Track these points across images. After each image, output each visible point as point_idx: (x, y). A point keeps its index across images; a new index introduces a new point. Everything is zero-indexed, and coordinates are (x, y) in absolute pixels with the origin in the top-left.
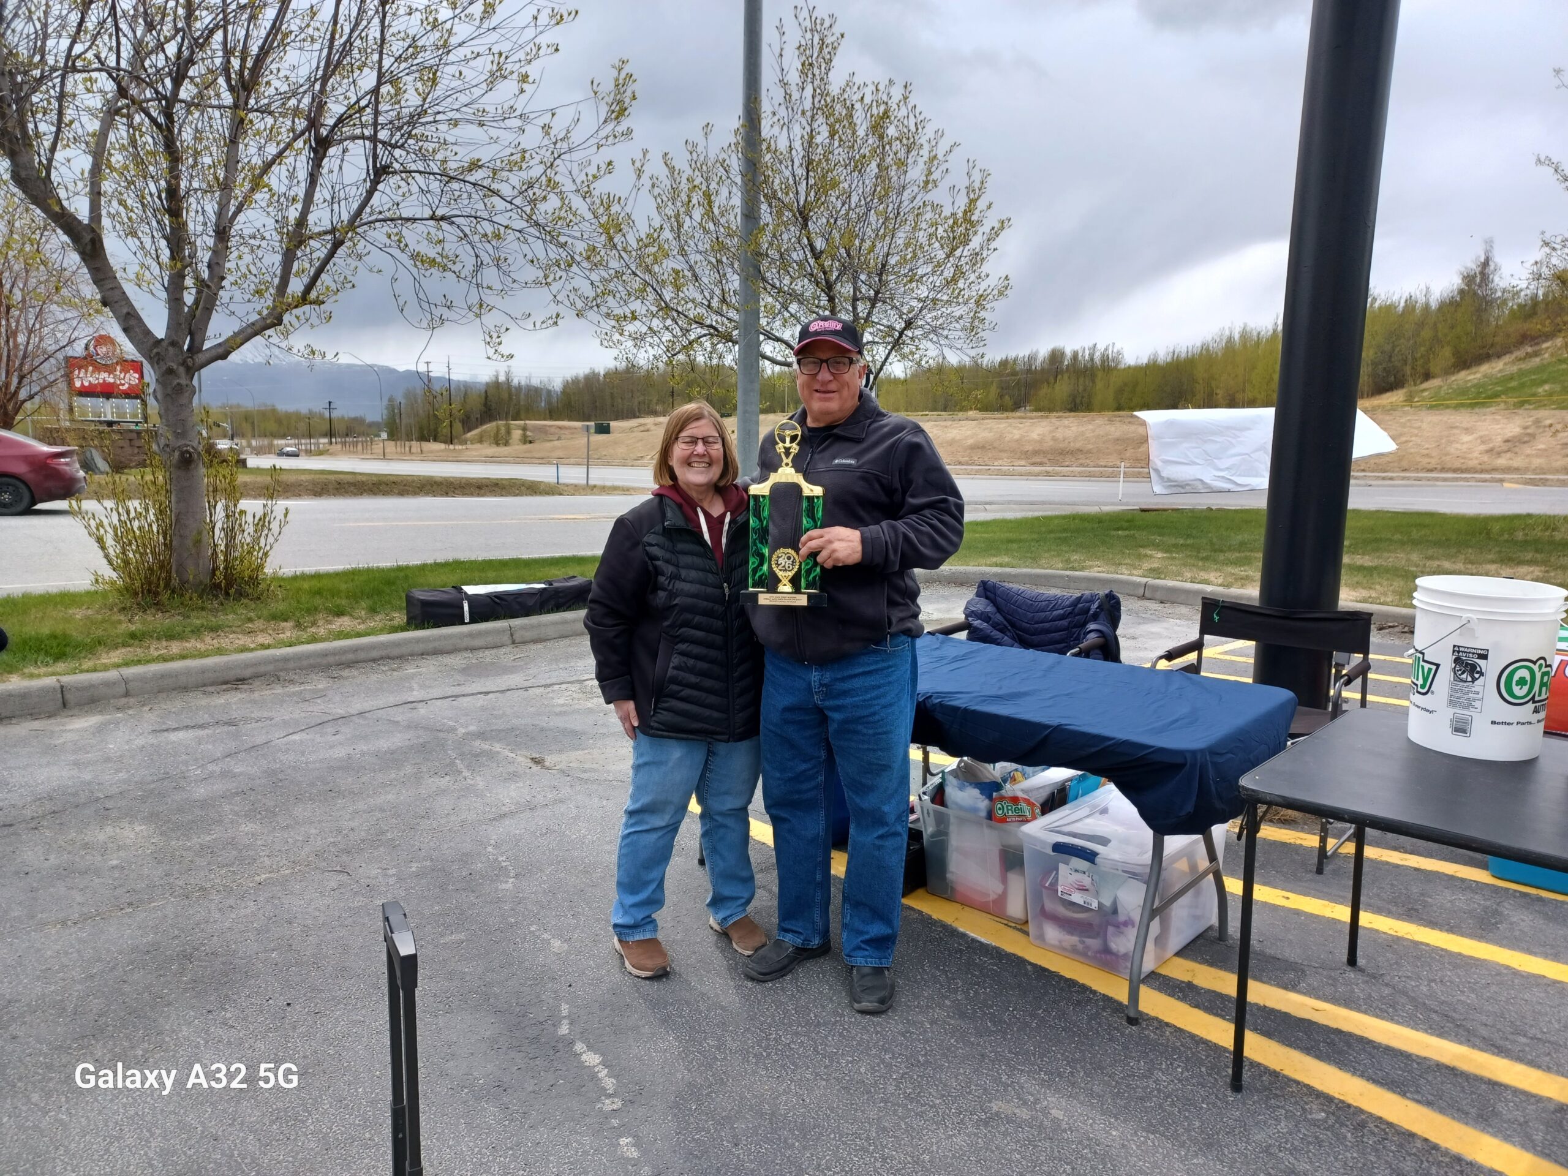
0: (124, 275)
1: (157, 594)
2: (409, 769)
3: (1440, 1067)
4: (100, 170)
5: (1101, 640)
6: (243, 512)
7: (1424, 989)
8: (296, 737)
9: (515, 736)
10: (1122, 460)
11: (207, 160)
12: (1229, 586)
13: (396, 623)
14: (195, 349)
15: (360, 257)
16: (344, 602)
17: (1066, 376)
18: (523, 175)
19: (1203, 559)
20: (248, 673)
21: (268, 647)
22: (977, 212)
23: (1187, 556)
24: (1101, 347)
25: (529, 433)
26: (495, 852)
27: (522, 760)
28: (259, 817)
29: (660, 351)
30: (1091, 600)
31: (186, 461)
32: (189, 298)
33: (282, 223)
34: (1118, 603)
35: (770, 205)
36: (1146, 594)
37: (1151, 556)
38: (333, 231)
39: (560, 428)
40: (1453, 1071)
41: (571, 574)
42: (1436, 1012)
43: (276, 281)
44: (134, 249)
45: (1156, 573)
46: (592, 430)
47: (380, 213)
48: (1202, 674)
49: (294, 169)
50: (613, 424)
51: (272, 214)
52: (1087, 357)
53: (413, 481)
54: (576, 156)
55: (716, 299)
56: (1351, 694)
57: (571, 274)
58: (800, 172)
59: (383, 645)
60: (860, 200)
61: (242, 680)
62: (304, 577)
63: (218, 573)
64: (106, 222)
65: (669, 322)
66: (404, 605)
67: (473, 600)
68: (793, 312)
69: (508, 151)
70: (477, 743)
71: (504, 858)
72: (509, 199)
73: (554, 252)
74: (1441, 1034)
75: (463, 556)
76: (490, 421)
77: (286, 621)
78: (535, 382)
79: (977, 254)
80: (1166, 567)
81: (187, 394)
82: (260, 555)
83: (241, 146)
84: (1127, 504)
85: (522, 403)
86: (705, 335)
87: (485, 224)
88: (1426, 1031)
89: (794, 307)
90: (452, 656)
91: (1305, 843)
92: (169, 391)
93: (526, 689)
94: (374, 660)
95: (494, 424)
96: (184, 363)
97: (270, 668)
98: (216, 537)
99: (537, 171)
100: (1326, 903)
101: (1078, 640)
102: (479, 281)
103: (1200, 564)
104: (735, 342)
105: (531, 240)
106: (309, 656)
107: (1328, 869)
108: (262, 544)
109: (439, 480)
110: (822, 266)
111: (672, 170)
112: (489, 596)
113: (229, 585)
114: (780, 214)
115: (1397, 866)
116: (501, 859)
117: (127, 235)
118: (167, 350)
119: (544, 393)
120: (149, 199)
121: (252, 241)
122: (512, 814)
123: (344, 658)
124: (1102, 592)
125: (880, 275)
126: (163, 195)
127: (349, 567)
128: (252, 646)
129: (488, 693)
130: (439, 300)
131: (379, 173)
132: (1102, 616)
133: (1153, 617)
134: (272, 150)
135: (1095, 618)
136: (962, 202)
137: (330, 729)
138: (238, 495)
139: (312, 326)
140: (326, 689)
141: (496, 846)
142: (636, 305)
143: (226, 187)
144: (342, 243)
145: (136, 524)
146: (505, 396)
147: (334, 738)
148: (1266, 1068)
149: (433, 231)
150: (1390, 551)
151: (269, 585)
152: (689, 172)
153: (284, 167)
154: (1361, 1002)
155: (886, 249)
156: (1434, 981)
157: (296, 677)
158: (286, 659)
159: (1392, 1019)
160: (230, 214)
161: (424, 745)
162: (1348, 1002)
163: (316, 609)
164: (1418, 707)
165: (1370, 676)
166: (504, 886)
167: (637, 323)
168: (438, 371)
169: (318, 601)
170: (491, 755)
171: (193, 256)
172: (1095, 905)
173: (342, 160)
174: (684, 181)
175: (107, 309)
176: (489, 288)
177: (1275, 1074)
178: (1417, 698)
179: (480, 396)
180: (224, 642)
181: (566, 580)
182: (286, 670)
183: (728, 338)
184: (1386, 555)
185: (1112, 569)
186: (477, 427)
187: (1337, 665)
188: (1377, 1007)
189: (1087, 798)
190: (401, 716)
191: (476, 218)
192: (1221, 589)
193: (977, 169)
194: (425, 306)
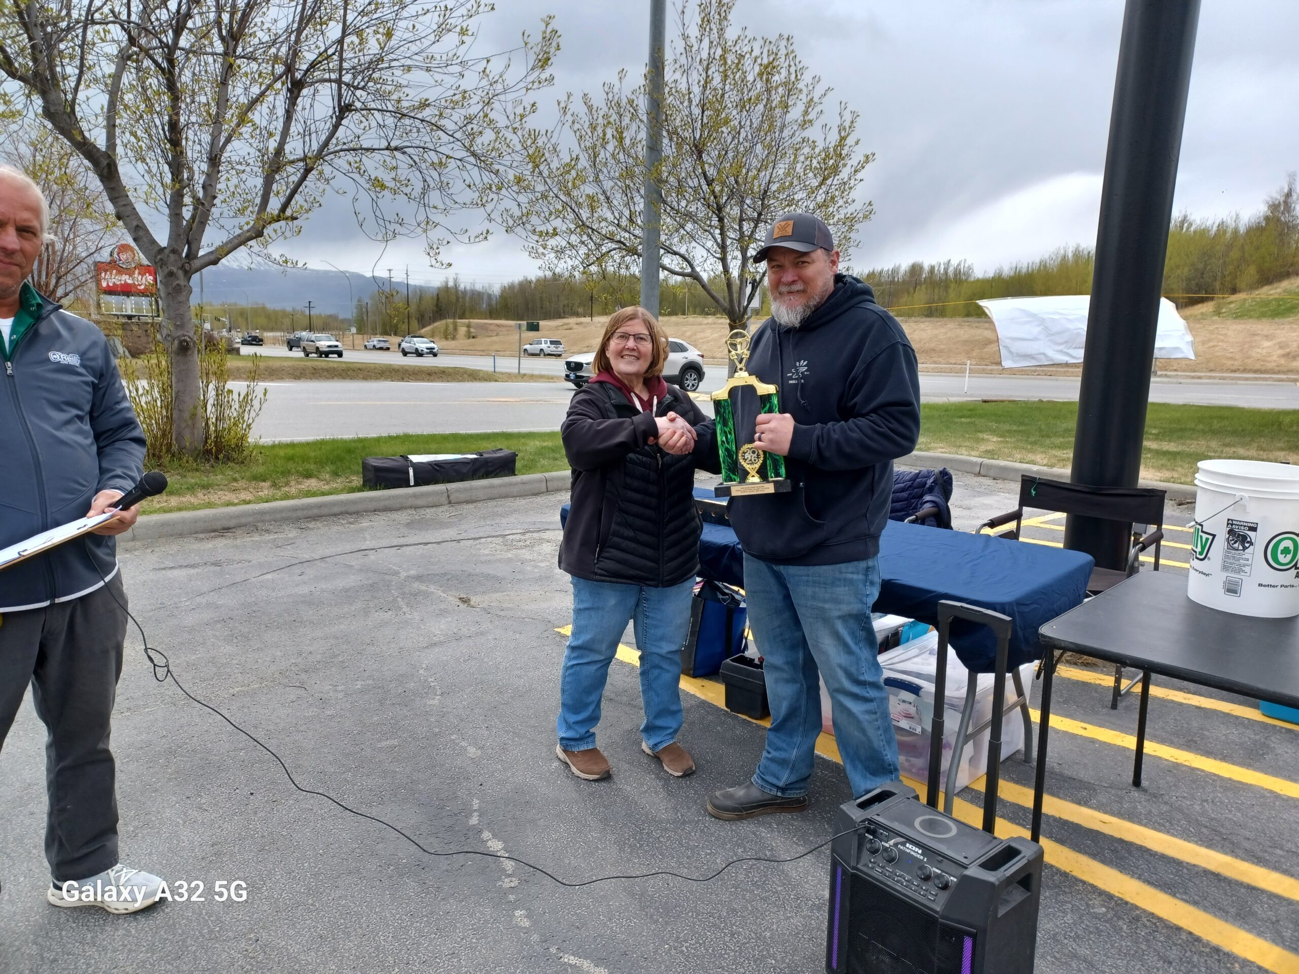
0: (135, 194)
1: (160, 457)
2: (359, 605)
3: (1206, 872)
4: (115, 106)
5: (935, 509)
6: (230, 392)
7: (1197, 808)
8: (269, 576)
9: (448, 580)
10: (969, 358)
11: (203, 99)
12: (1052, 466)
13: (354, 484)
14: (192, 255)
15: (327, 181)
16: (312, 467)
17: (924, 287)
18: (463, 112)
19: (1031, 443)
20: (232, 523)
21: (249, 502)
22: (846, 148)
23: (1018, 441)
24: (954, 263)
25: (472, 330)
26: (426, 674)
27: (452, 599)
28: (235, 641)
29: (577, 262)
30: (928, 476)
31: (184, 349)
32: (187, 213)
33: (262, 152)
34: (951, 479)
35: (671, 140)
36: (981, 472)
37: (988, 440)
38: (304, 159)
39: (498, 326)
40: (1217, 876)
41: (499, 447)
42: (1206, 827)
43: (258, 200)
44: (142, 172)
45: (991, 454)
46: (524, 328)
47: (344, 144)
48: (1021, 539)
49: (274, 107)
50: (542, 323)
51: (255, 145)
52: (942, 271)
53: (375, 368)
54: (510, 97)
55: (624, 219)
56: (1146, 558)
57: (501, 197)
58: (697, 111)
59: (341, 503)
60: (747, 136)
61: (227, 529)
62: (281, 446)
63: (209, 441)
64: (120, 150)
65: (585, 238)
66: (361, 470)
67: (416, 467)
68: (688, 230)
69: (451, 92)
70: (416, 585)
71: (433, 679)
72: (450, 133)
73: (488, 178)
74: (1210, 845)
75: (412, 430)
76: (441, 319)
77: (264, 481)
78: (478, 287)
79: (845, 183)
80: (1000, 449)
81: (184, 293)
82: (244, 426)
83: (230, 87)
84: (972, 396)
85: (467, 305)
86: (615, 249)
87: (432, 154)
88: (1196, 843)
89: (689, 226)
90: (399, 513)
91: (1104, 683)
92: (170, 289)
93: (458, 541)
94: (335, 515)
95: (444, 322)
96: (182, 268)
97: (251, 519)
98: (208, 411)
99: (474, 109)
100: (1118, 733)
101: (916, 509)
102: (426, 202)
103: (1029, 447)
104: (639, 256)
105: (469, 167)
106: (282, 510)
107: (1121, 705)
108: (246, 418)
109: (397, 367)
110: (713, 192)
111: (590, 108)
112: (430, 464)
113: (219, 451)
114: (679, 146)
115: (1181, 704)
116: (430, 680)
117: (137, 160)
118: (168, 256)
119: (485, 297)
120: (154, 130)
121: (239, 167)
122: (441, 643)
123: (310, 513)
124: (938, 468)
125: (763, 200)
126: (166, 128)
127: (318, 438)
128: (236, 501)
129: (427, 544)
130: (393, 218)
131: (344, 110)
132: (937, 489)
133: (986, 491)
134: (255, 90)
135: (930, 490)
136: (834, 138)
137: (297, 570)
138: (226, 377)
139: (285, 238)
140: (296, 537)
141: (426, 669)
142: (557, 223)
143: (217, 121)
144: (312, 169)
145: (143, 400)
146: (453, 299)
147: (299, 578)
148: (1058, 870)
149: (388, 159)
150: (1193, 439)
151: (252, 452)
152: (605, 109)
153: (265, 105)
154: (1142, 817)
155: (768, 177)
156: (1206, 801)
157: (271, 527)
158: (262, 513)
159: (1168, 832)
160: (221, 144)
161: (372, 586)
162: (1131, 816)
163: (289, 472)
164: (1197, 571)
165: (1163, 543)
166: (431, 702)
167: (557, 238)
168: (398, 277)
169: (291, 466)
170: (426, 595)
171: (191, 179)
172: (919, 730)
173: (313, 100)
174: (600, 117)
175: (121, 223)
176: (435, 207)
177: (1065, 875)
178: (1196, 563)
179: (432, 298)
180: (213, 497)
181: (494, 452)
182: (263, 521)
183: (633, 251)
184: (1188, 442)
185: (953, 450)
186: (430, 324)
187: (1135, 534)
188: (1156, 821)
189: (916, 641)
190: (356, 561)
191: (424, 148)
192: (1045, 469)
193: (848, 111)
194: (381, 222)
